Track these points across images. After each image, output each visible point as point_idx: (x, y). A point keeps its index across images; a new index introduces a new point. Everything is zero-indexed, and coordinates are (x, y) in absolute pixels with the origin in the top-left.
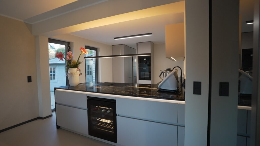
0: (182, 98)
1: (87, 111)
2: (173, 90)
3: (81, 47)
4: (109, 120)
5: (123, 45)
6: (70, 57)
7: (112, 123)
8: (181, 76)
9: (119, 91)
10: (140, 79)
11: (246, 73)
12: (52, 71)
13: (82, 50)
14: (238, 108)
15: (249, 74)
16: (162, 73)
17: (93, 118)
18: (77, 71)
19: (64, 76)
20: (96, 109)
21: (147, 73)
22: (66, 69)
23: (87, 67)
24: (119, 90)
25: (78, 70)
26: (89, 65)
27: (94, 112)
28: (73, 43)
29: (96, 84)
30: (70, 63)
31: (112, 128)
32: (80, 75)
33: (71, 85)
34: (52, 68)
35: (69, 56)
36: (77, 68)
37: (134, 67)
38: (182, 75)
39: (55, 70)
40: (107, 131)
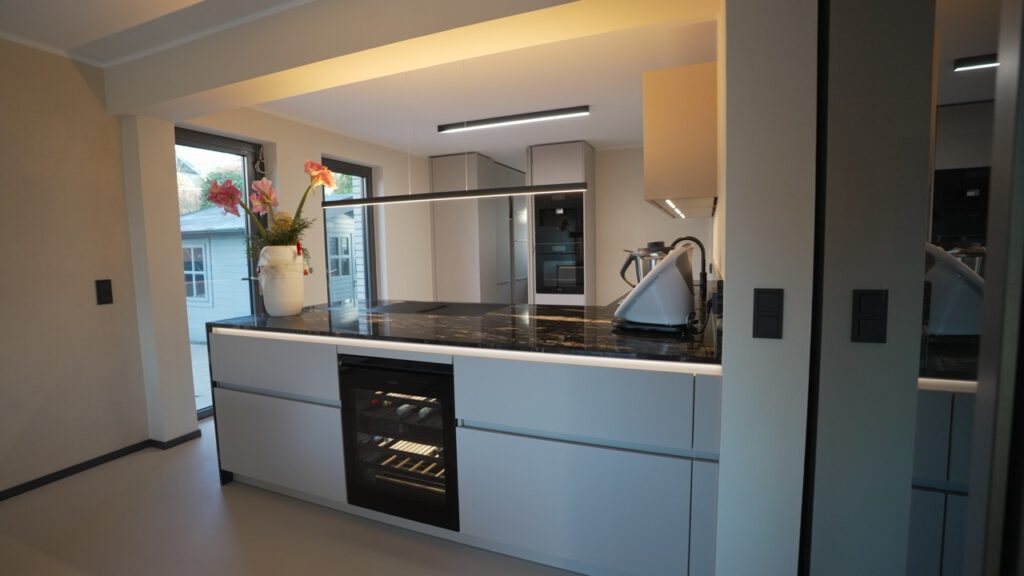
0: (706, 352)
1: (338, 412)
2: (674, 326)
3: (308, 160)
4: (427, 444)
5: (475, 155)
6: (267, 201)
7: (437, 456)
8: (704, 275)
9: (463, 333)
10: (542, 288)
11: (954, 254)
12: (190, 263)
13: (315, 173)
14: (920, 387)
15: (963, 260)
16: (632, 258)
17: (363, 438)
18: (295, 257)
19: (244, 279)
20: (374, 401)
21: (569, 264)
22: (248, 250)
23: (332, 245)
24: (465, 329)
25: (299, 253)
26: (339, 236)
27: (368, 414)
28: (273, 145)
29: (368, 307)
30: (265, 225)
31: (437, 475)
32: (305, 273)
33: (270, 310)
34: (189, 250)
35: (263, 197)
36: (293, 244)
37: (516, 244)
38: (707, 270)
39: (202, 258)
40: (417, 485)
